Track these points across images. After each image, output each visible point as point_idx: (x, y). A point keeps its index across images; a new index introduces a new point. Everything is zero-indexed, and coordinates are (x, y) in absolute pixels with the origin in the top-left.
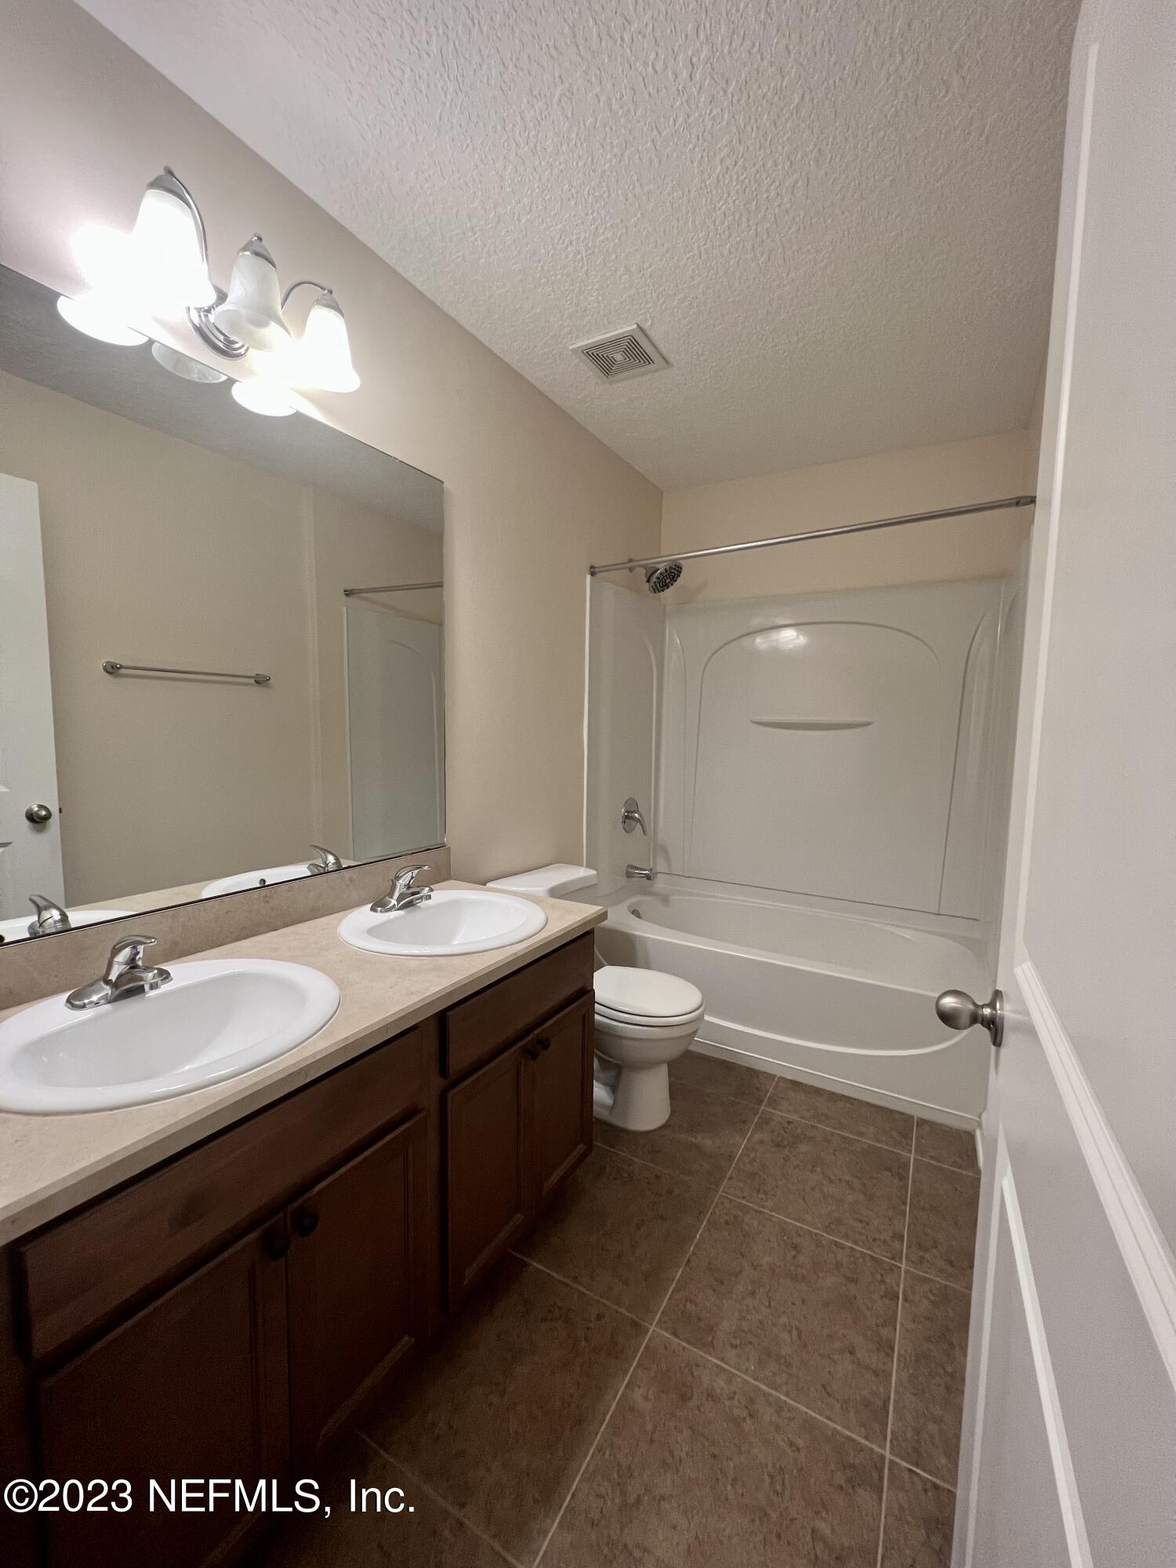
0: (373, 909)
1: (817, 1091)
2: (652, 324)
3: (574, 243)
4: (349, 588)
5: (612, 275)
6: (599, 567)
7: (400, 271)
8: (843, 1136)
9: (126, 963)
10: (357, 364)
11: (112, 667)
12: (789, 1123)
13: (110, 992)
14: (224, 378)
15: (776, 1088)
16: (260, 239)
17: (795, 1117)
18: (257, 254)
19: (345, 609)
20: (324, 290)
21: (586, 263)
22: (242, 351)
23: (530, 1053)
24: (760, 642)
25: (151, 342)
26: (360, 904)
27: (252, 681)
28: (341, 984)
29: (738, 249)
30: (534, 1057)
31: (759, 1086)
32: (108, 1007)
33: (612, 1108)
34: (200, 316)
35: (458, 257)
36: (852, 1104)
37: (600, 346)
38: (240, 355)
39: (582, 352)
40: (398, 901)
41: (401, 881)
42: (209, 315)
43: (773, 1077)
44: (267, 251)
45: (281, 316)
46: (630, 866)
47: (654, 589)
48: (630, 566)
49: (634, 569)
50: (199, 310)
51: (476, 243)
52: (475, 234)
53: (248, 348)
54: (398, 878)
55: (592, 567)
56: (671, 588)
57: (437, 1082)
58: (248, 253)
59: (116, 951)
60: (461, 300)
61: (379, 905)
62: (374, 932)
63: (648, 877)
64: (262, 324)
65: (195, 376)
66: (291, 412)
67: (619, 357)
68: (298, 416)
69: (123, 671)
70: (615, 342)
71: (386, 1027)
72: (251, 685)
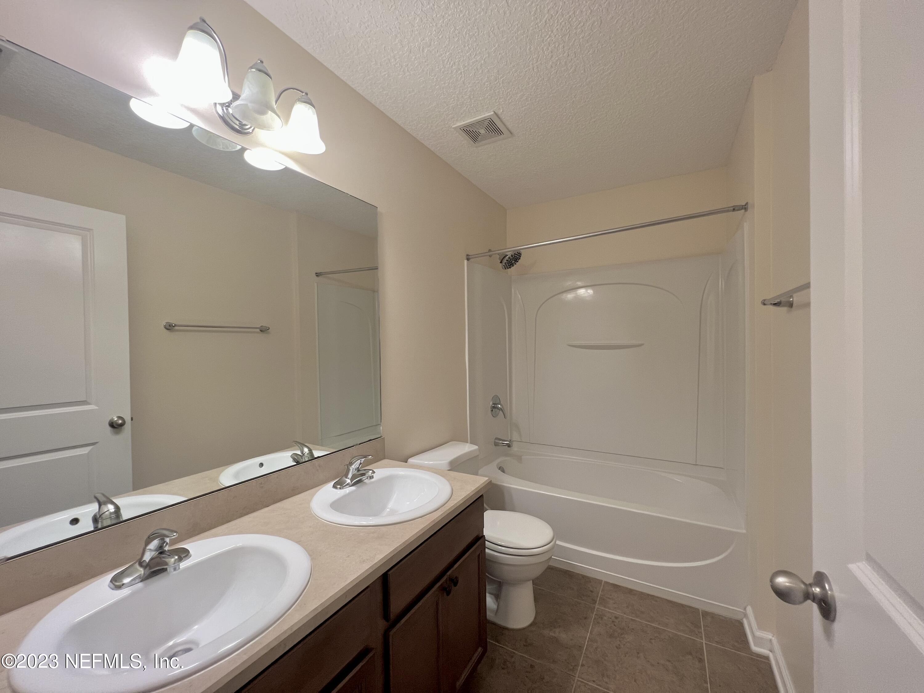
0: (335, 487)
1: (631, 592)
2: (503, 111)
3: (457, 63)
4: (318, 271)
5: (479, 82)
6: (471, 255)
7: (350, 84)
8: (654, 628)
9: (156, 550)
10: (323, 137)
11: (170, 326)
12: (616, 618)
13: (143, 572)
14: (239, 147)
15: (603, 590)
16: (262, 62)
17: (618, 613)
18: (260, 71)
19: (316, 284)
20: (303, 93)
21: (463, 75)
22: (250, 130)
23: (446, 590)
24: (570, 296)
25: (192, 126)
26: (325, 482)
27: (258, 330)
28: (313, 554)
29: (556, 64)
30: (448, 593)
31: (592, 589)
32: (140, 585)
33: (497, 612)
34: (223, 110)
35: (385, 75)
36: (656, 601)
37: (472, 125)
38: (248, 133)
39: (460, 129)
40: (352, 480)
41: (353, 466)
42: (229, 109)
43: (600, 582)
44: (267, 70)
45: (275, 108)
46: (497, 439)
47: (505, 267)
48: (490, 253)
49: (492, 256)
50: (222, 105)
51: (396, 66)
52: (396, 60)
53: (254, 128)
54: (351, 464)
55: (467, 255)
56: (515, 266)
57: (382, 624)
58: (254, 70)
59: (149, 540)
60: (387, 100)
61: (339, 485)
62: (336, 506)
63: (509, 446)
64: (263, 113)
65: (221, 147)
66: (282, 167)
67: (482, 131)
68: (287, 170)
69: (176, 328)
70: (480, 123)
71: (345, 594)
72: (257, 333)
